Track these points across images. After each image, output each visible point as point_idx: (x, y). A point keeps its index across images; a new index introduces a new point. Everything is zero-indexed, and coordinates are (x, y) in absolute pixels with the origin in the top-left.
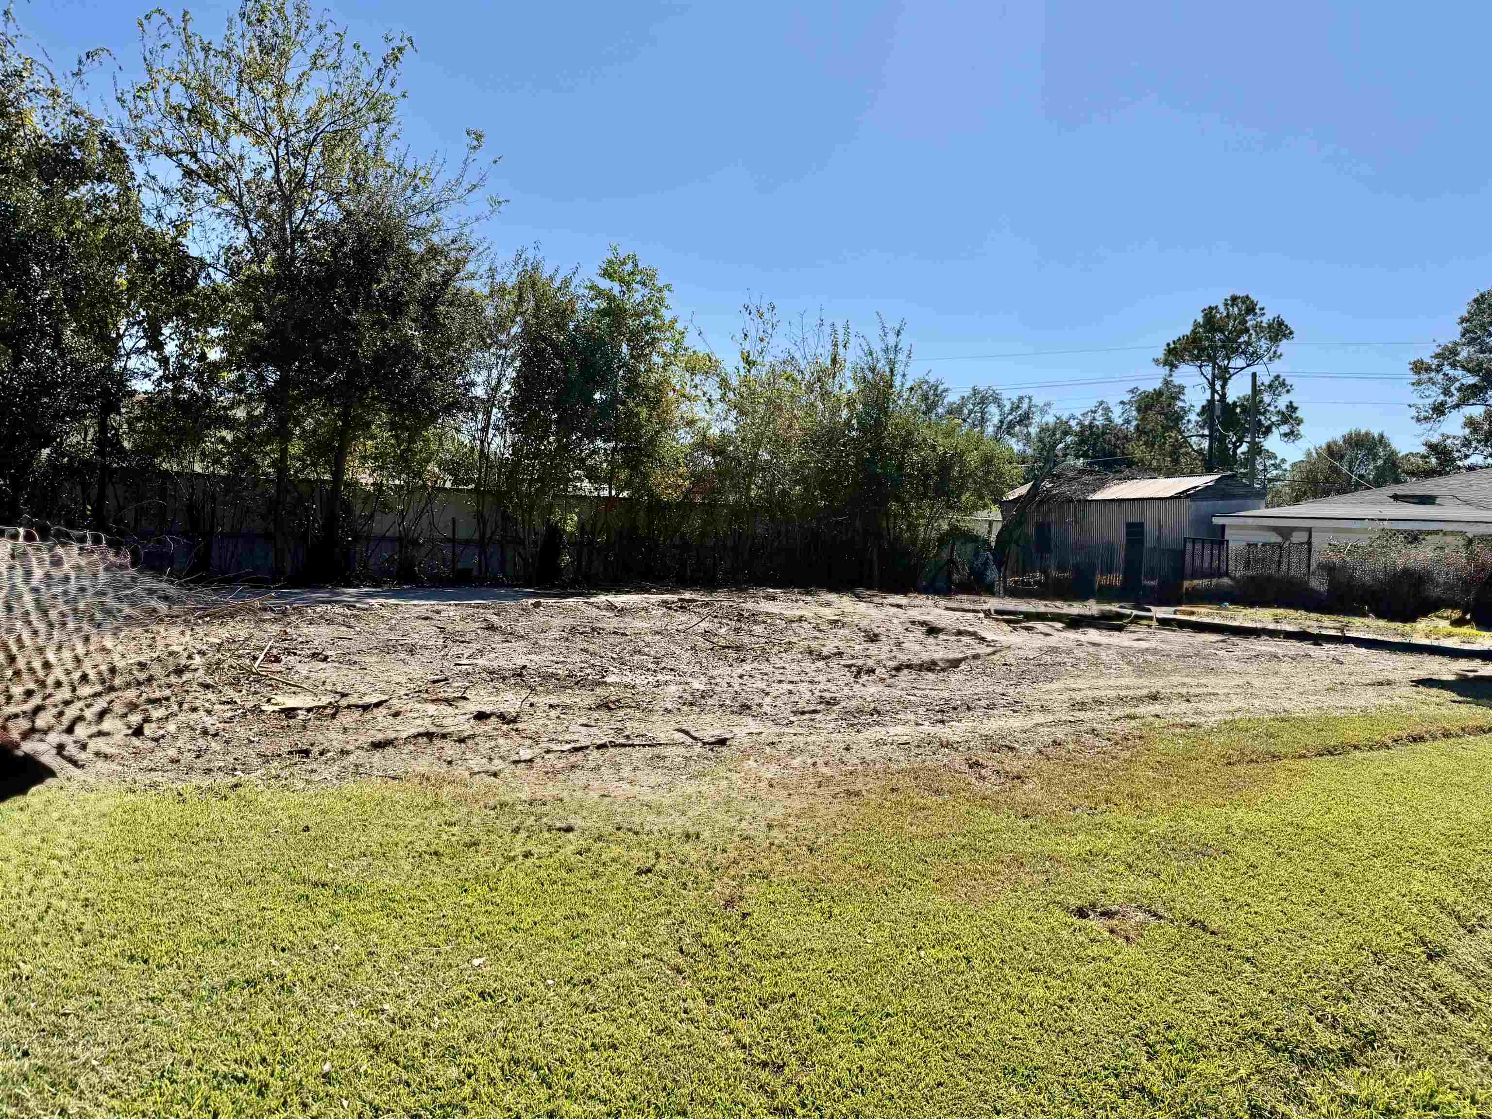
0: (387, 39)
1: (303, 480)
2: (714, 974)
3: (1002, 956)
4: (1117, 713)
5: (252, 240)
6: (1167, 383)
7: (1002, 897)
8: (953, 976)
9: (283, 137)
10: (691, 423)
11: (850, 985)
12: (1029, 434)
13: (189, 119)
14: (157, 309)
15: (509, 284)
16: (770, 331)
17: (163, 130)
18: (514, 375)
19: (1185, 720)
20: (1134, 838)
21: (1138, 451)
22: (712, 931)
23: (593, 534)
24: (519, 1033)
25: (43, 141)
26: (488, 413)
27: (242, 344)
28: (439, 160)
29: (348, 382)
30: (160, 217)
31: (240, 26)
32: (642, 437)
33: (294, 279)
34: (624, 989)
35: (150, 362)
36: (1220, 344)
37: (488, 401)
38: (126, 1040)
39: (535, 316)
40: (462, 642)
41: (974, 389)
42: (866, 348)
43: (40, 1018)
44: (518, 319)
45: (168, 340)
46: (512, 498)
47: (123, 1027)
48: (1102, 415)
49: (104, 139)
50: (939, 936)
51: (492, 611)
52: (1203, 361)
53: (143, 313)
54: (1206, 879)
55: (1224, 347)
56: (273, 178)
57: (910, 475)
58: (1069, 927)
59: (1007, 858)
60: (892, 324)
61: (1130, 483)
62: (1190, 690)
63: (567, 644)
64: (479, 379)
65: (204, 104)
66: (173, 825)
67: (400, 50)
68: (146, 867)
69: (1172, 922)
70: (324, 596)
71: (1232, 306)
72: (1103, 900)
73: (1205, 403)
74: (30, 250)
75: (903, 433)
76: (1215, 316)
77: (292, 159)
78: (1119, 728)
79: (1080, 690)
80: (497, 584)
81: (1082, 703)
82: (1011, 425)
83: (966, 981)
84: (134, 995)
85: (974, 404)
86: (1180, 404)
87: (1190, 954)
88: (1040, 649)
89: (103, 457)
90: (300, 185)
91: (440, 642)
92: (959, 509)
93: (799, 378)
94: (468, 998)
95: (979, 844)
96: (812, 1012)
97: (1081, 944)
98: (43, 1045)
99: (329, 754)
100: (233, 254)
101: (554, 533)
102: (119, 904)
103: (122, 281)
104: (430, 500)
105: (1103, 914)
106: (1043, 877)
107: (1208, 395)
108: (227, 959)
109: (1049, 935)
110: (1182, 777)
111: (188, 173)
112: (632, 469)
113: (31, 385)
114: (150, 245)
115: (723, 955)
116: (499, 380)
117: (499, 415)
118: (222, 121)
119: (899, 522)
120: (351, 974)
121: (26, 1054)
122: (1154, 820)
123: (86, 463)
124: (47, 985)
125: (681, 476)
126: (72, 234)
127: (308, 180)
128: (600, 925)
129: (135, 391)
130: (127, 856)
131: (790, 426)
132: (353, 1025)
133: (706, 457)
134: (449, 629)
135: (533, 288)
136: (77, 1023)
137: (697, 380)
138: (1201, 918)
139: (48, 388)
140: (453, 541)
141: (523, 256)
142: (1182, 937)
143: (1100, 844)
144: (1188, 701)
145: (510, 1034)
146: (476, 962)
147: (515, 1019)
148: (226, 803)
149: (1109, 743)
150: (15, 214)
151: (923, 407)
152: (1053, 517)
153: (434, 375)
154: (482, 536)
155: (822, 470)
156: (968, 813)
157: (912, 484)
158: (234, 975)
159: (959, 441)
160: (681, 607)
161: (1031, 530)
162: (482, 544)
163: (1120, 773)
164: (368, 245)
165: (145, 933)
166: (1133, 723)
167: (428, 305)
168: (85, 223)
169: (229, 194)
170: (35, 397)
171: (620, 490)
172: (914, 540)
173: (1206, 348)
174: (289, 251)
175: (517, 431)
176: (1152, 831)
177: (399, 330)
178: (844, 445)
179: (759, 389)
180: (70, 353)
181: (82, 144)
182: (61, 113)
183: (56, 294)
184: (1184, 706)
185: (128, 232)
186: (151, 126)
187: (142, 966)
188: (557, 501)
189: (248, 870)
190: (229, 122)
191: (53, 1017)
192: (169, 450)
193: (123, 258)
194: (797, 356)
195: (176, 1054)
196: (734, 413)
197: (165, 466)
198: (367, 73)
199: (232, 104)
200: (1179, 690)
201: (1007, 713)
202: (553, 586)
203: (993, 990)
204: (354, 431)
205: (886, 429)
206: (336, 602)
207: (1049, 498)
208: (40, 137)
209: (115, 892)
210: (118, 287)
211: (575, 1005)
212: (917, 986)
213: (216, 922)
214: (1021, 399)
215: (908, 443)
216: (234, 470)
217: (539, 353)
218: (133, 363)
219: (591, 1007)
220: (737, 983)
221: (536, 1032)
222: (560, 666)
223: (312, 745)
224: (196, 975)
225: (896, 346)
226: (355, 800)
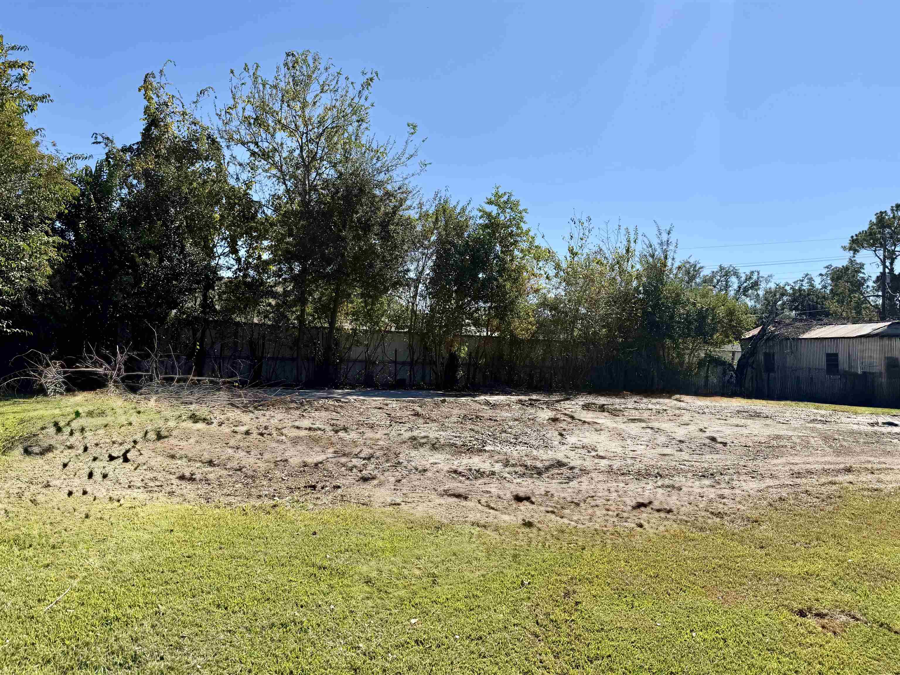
0: (364, 73)
1: (313, 327)
2: (558, 639)
3: (748, 639)
4: (823, 480)
5: (288, 191)
6: (851, 261)
7: (747, 600)
8: (715, 650)
9: (305, 131)
10: (537, 291)
11: (646, 652)
12: (758, 295)
13: (254, 124)
14: (235, 231)
15: (431, 212)
16: (587, 233)
17: (240, 131)
18: (432, 264)
19: (871, 486)
20: (837, 565)
21: (833, 306)
22: (557, 611)
23: (477, 358)
24: (439, 667)
25: (177, 140)
26: (416, 287)
27: (281, 250)
28: (392, 141)
29: (339, 271)
30: (238, 179)
31: (283, 70)
32: (506, 300)
33: (310, 213)
34: (503, 644)
35: (231, 261)
36: (888, 236)
37: (417, 280)
38: (216, 654)
39: (444, 230)
40: (400, 423)
41: (720, 266)
42: (647, 243)
43: (170, 638)
44: (435, 231)
45: (241, 248)
46: (429, 336)
47: (214, 647)
48: (808, 283)
49: (209, 137)
50: (705, 624)
51: (417, 404)
52: (878, 247)
53: (228, 233)
54: (890, 595)
55: (891, 237)
56: (299, 155)
57: (679, 322)
58: (794, 622)
59: (750, 574)
60: (665, 227)
61: (828, 327)
62: (874, 465)
63: (461, 425)
64: (412, 267)
65: (263, 114)
66: (240, 528)
67: (371, 80)
68: (226, 552)
69: (866, 623)
70: (325, 394)
71: (897, 211)
72: (817, 605)
73: (879, 274)
74: (169, 199)
75: (674, 295)
76: (884, 218)
77: (309, 145)
78: (825, 490)
79: (797, 464)
80: (420, 388)
81: (799, 473)
82: (746, 290)
83: (723, 654)
84: (221, 628)
85: (720, 276)
86: (861, 275)
87: (879, 646)
88: (769, 437)
89: (205, 315)
90: (314, 158)
91: (388, 422)
92: (712, 344)
93: (605, 262)
94: (408, 643)
95: (730, 565)
96: (622, 668)
97: (802, 634)
98: (171, 654)
99: (327, 489)
100: (277, 199)
101: (453, 357)
102: (211, 574)
103: (217, 216)
104: (383, 338)
105: (817, 615)
106: (775, 588)
107: (881, 269)
108: (271, 610)
109: (780, 627)
110: (870, 525)
111: (253, 154)
112: (501, 319)
113: (168, 274)
114: (232, 195)
115: (564, 627)
116: (423, 267)
117: (423, 288)
118: (272, 124)
119: (671, 352)
120: (340, 624)
121: (162, 658)
122: (851, 553)
123: (196, 318)
124: (174, 619)
125: (530, 323)
126: (192, 190)
127: (318, 156)
128: (487, 603)
129: (223, 277)
130: (215, 546)
131: (599, 292)
132: (342, 655)
133: (546, 311)
134: (393, 415)
135: (444, 213)
136: (189, 642)
137: (541, 264)
138: (887, 621)
139: (176, 276)
140: (395, 362)
141: (439, 195)
142: (874, 634)
143: (813, 568)
144: (872, 473)
145: (434, 668)
146: (413, 621)
147: (437, 658)
148: (270, 516)
149: (817, 500)
150: (162, 180)
151: (687, 278)
152: (776, 349)
153: (387, 266)
154: (412, 359)
155: (620, 319)
156: (723, 544)
157: (679, 327)
158: (274, 620)
159: (711, 300)
160: (531, 404)
161: (761, 357)
162: (412, 364)
163: (826, 521)
164: (351, 192)
165: (225, 592)
166: (834, 487)
167: (384, 225)
168: (199, 184)
169: (274, 164)
170: (169, 281)
171: (493, 331)
172: (682, 363)
173: (879, 239)
174: (307, 197)
175: (433, 298)
176: (850, 560)
177: (368, 241)
178: (634, 303)
179: (580, 270)
180: (189, 256)
181: (197, 140)
182: (187, 123)
183: (182, 223)
184: (870, 476)
185: (221, 188)
186: (234, 129)
187: (224, 612)
188: (456, 339)
189: (282, 557)
190: (276, 124)
191: (176, 638)
192: (240, 310)
193: (218, 202)
194: (604, 248)
195: (243, 665)
196: (564, 284)
197: (238, 319)
198: (352, 93)
199: (277, 114)
200: (866, 466)
201: (748, 478)
202: (452, 390)
203: (743, 661)
204: (341, 299)
205: (662, 293)
206: (329, 398)
207: (772, 337)
208: (176, 138)
209: (209, 566)
210: (214, 219)
211: (472, 652)
212: (690, 655)
213: (264, 587)
214: (752, 273)
215: (677, 301)
216: (275, 321)
217: (446, 251)
218: (222, 261)
219: (483, 654)
220: (573, 646)
221: (450, 668)
222: (457, 439)
223: (317, 483)
224: (253, 618)
225: (668, 241)
226: (341, 517)
